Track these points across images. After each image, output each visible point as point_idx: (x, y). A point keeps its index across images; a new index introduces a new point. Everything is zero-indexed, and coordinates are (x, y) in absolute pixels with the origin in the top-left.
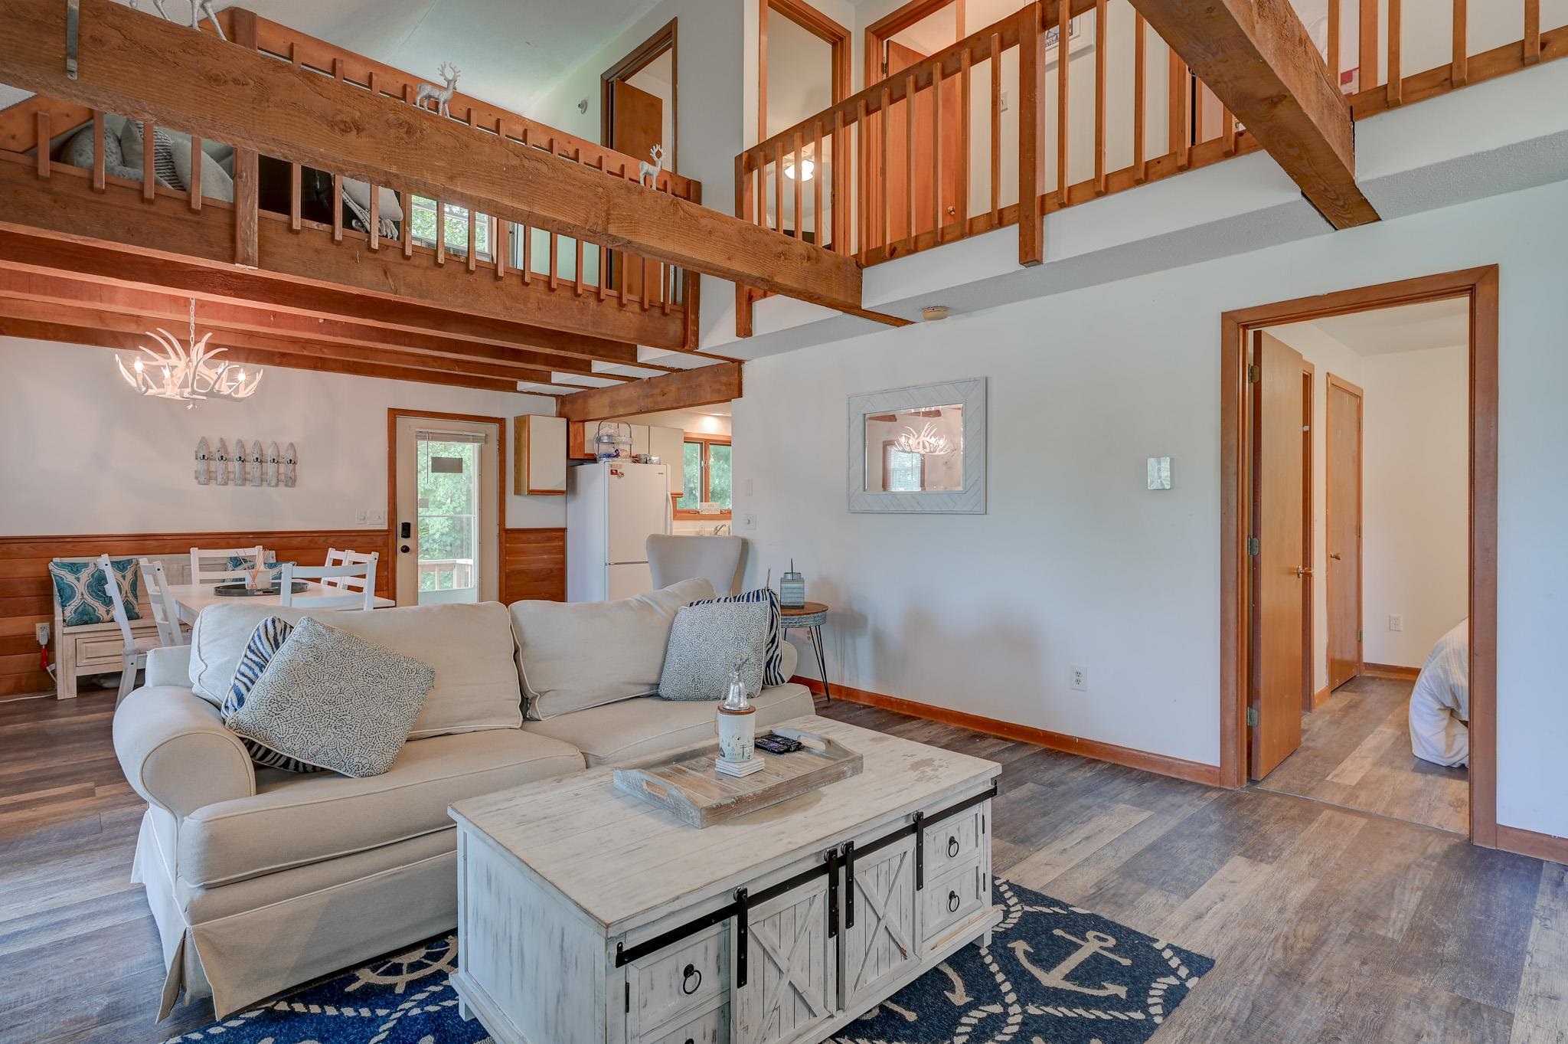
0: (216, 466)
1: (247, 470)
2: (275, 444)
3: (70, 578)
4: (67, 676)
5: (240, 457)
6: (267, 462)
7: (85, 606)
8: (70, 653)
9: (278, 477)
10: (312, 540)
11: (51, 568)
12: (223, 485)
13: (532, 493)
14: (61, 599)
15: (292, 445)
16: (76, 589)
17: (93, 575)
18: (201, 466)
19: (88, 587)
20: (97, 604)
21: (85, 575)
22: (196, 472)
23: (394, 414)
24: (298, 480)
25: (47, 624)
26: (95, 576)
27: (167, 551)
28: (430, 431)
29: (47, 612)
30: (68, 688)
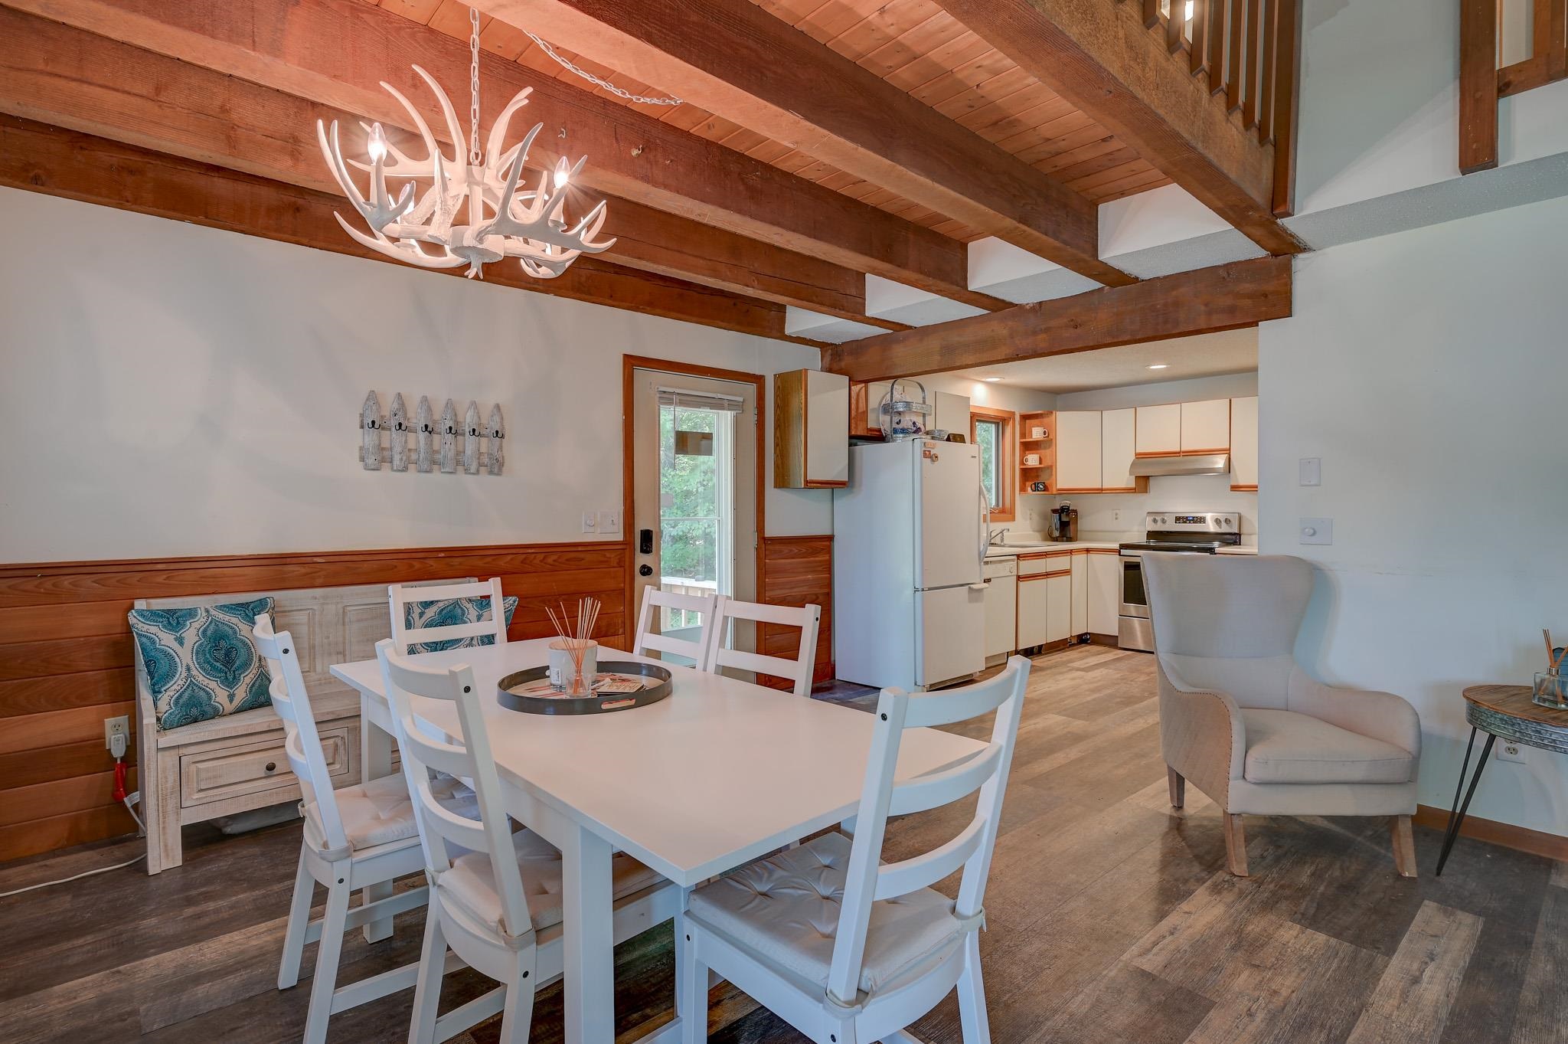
0: (392, 439)
1: (436, 447)
2: (474, 405)
3: (166, 639)
4: (164, 828)
5: (426, 426)
6: (463, 435)
7: (193, 690)
8: (169, 784)
9: (479, 458)
10: (525, 559)
11: (132, 620)
12: (402, 471)
13: (810, 485)
14: (152, 679)
15: (498, 407)
16: (177, 659)
17: (205, 631)
18: (370, 438)
19: (197, 653)
20: (213, 685)
21: (191, 633)
22: (361, 448)
23: (632, 363)
24: (505, 464)
25: (123, 719)
26: (209, 633)
27: (319, 581)
28: (677, 391)
29: (124, 695)
30: (166, 850)
